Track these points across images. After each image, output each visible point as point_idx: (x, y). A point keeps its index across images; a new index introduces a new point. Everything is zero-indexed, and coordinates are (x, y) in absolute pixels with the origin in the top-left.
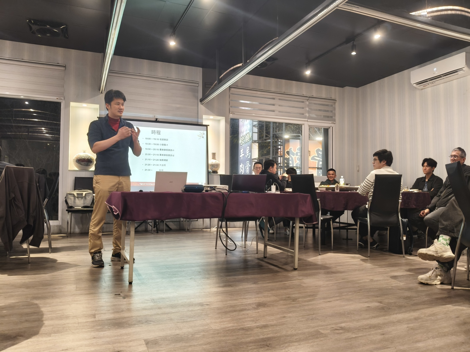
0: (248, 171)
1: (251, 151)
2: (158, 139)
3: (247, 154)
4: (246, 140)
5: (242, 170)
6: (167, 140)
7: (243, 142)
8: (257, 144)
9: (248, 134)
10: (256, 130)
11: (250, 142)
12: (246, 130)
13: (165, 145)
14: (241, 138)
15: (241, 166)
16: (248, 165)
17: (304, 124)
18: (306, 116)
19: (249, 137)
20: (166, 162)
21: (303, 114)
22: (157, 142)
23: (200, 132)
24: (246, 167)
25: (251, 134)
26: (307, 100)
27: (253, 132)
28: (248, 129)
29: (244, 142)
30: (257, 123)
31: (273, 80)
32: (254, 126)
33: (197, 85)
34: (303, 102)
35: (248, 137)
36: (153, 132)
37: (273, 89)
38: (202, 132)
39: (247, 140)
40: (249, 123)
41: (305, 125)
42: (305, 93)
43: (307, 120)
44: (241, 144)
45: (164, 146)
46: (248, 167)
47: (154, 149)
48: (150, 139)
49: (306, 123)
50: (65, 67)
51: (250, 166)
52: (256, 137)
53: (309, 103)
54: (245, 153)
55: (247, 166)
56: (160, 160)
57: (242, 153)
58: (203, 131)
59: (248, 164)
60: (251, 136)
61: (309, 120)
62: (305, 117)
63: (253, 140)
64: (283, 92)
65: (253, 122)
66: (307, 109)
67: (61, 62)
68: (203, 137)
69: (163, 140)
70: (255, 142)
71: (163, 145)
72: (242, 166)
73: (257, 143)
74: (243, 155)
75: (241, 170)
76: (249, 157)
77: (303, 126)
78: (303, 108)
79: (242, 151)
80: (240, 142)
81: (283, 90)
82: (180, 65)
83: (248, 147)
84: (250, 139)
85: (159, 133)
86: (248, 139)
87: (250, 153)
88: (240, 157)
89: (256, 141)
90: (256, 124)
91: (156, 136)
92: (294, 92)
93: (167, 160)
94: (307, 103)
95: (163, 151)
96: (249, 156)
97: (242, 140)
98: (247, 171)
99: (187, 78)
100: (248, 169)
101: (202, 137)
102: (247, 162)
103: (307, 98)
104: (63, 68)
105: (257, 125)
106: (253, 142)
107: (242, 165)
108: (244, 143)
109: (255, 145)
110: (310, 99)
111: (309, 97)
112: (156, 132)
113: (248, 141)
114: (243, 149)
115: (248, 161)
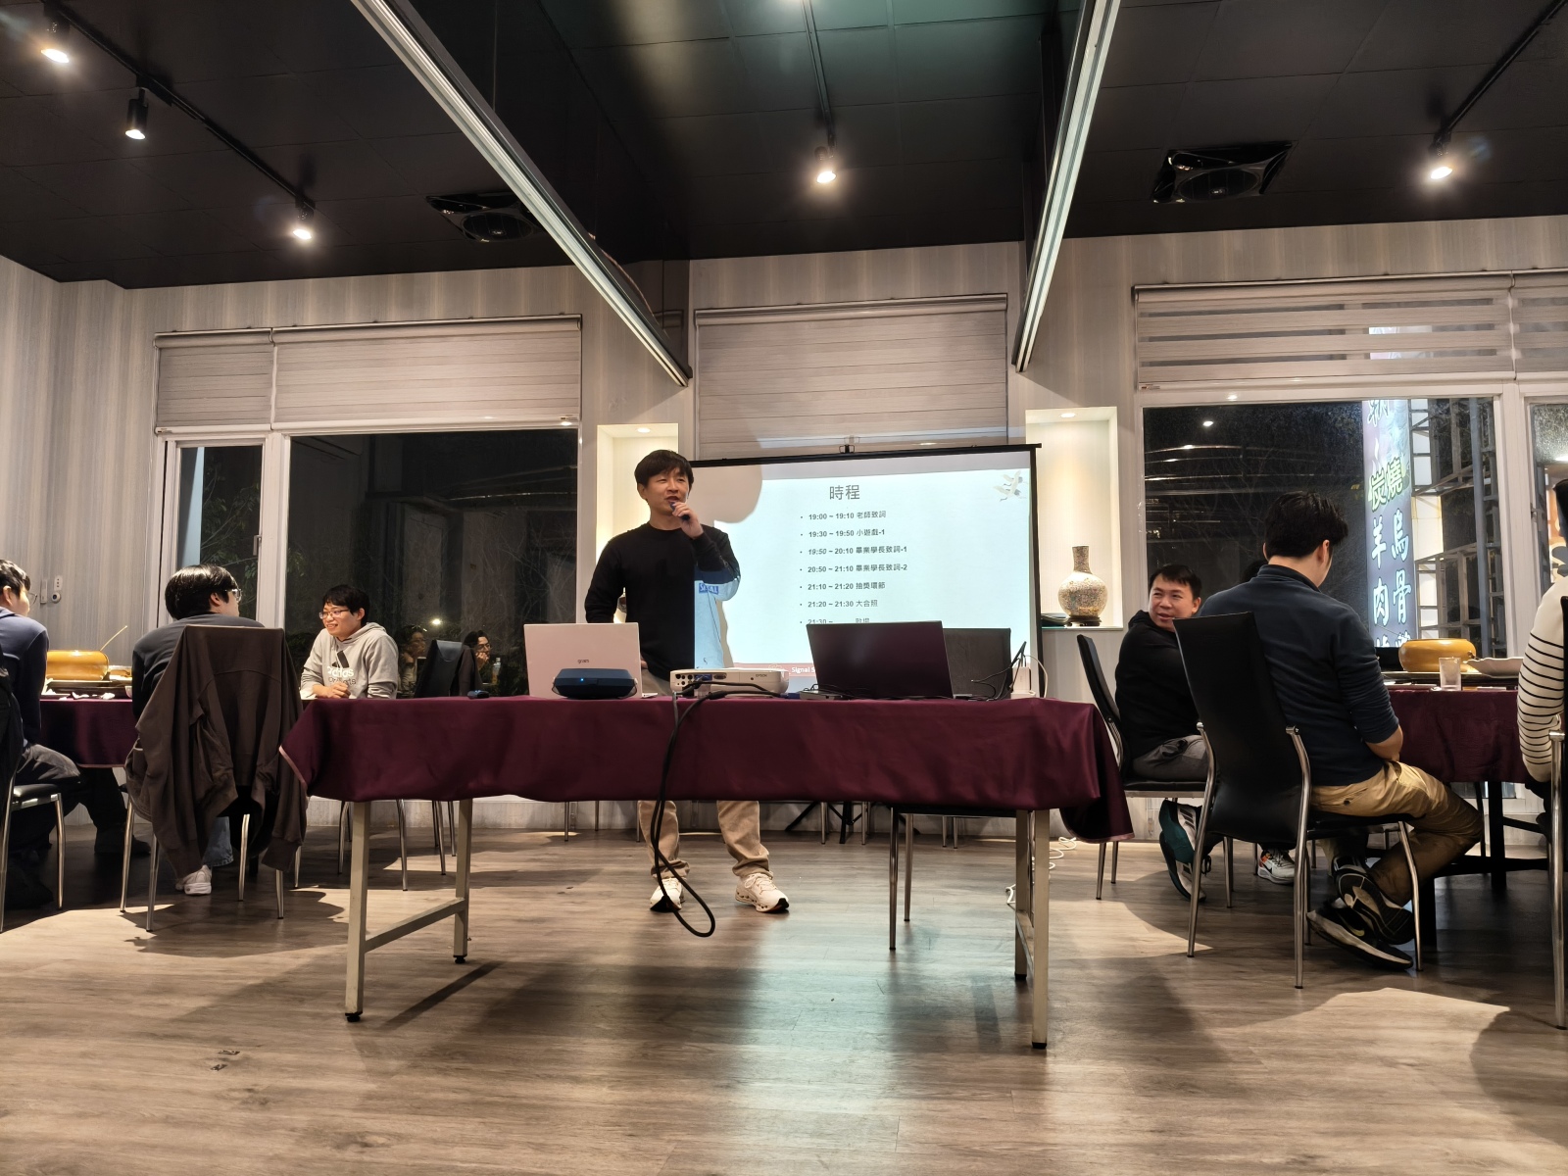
0: (1404, 611)
1: (1408, 531)
2: (852, 516)
3: (1398, 544)
4: (1391, 489)
5: (1383, 607)
6: (883, 514)
7: (1380, 498)
8: (1437, 501)
9: (1396, 463)
10: (1423, 443)
11: (1403, 494)
12: (1389, 450)
13: (875, 532)
14: (1374, 483)
15: (1378, 592)
16: (1404, 587)
17: (1500, 395)
18: (1510, 357)
19: (1399, 476)
20: (878, 590)
21: (1492, 352)
22: (846, 524)
23: (1006, 476)
24: (1395, 594)
25: (1405, 460)
26: (1510, 289)
27: (1413, 455)
28: (1395, 443)
29: (1383, 497)
30: (1426, 415)
31: (1329, 234)
32: (1416, 429)
33: (1003, 306)
34: (1488, 301)
35: (1397, 473)
36: (834, 493)
37: (1330, 270)
38: (1012, 473)
39: (1394, 486)
40: (1398, 421)
41: (1504, 396)
42: (1491, 265)
43: (1511, 374)
44: (1375, 507)
45: (871, 537)
46: (1403, 595)
47: (839, 551)
48: (823, 516)
49: (1508, 389)
50: (580, 321)
51: (1409, 590)
52: (1425, 472)
53: (1524, 302)
54: (1388, 540)
55: (1399, 591)
56: (859, 586)
57: (1377, 541)
58: (1017, 470)
59: (1403, 583)
60: (1408, 471)
61: (1520, 376)
62: (1506, 365)
63: (1414, 487)
64: (1382, 270)
65: (1410, 416)
66: (1513, 328)
67: (569, 308)
68: (1017, 493)
69: (867, 515)
70: (1420, 491)
71: (867, 532)
72: (1383, 592)
73: (1437, 494)
74: (1383, 547)
75: (1380, 609)
76: (1404, 556)
77: (1497, 404)
78: (1490, 327)
79: (1376, 532)
80: (1371, 496)
81: (1381, 266)
82: (936, 249)
83: (1399, 516)
84: (1405, 482)
85: (854, 493)
86: (1397, 483)
87: (1407, 538)
88: (1374, 556)
89: (1428, 487)
90: (1425, 420)
91: (846, 505)
92: (1436, 267)
93: (882, 585)
94: (1511, 302)
95: (867, 554)
96: (1403, 550)
97: (1375, 488)
98: (1400, 612)
99: (961, 288)
100: (1402, 602)
101: (1012, 493)
102: (1398, 574)
103: (1507, 283)
104: (574, 327)
105: (1426, 424)
106: (1415, 494)
107: (1380, 588)
108: (1383, 500)
109: (1427, 502)
110: (1519, 282)
111: (1515, 275)
112: (845, 492)
113: (1399, 490)
114: (1380, 526)
115: (1403, 572)
